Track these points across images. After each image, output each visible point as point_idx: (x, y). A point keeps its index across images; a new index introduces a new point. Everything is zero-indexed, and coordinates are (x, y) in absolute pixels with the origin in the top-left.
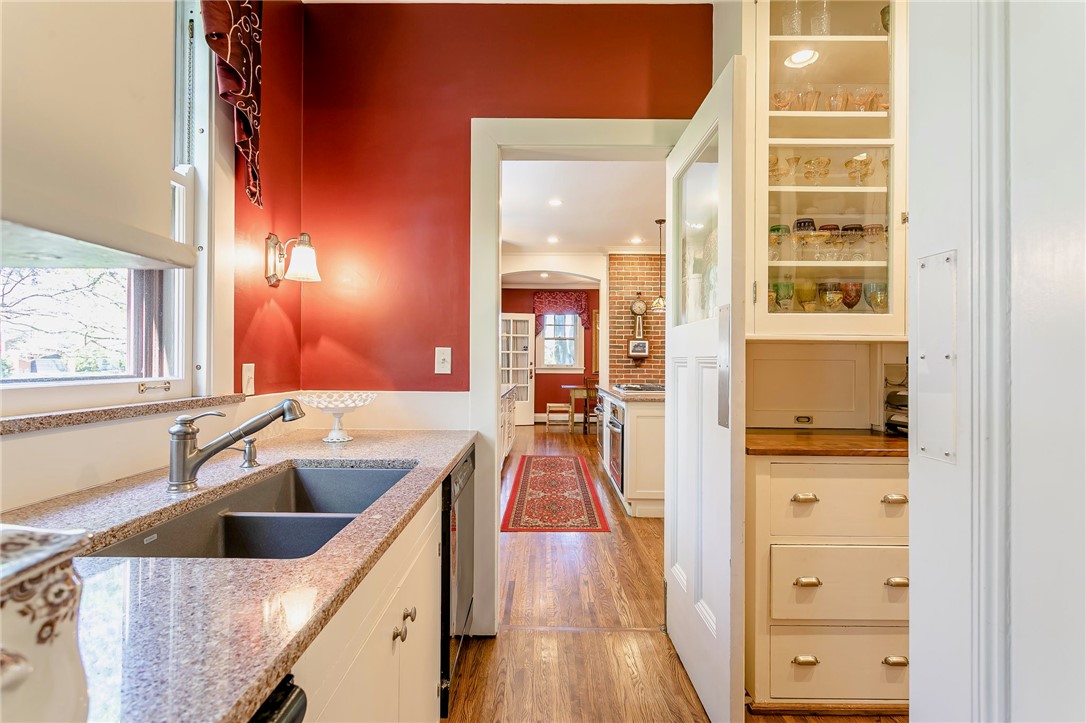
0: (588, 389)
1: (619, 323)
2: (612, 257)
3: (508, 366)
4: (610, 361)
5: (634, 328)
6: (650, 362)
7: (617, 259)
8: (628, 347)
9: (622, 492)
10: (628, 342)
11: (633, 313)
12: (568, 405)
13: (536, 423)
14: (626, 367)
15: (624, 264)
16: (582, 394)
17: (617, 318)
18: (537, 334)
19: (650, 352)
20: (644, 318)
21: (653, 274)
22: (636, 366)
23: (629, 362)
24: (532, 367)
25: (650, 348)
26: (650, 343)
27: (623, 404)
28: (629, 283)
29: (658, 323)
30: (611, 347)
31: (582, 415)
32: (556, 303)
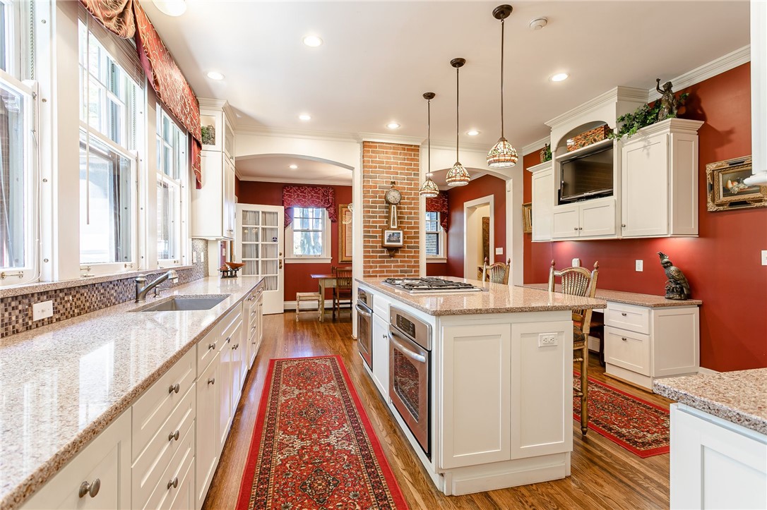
0: (338, 279)
1: (373, 212)
2: (365, 145)
3: (257, 257)
4: (365, 252)
5: (388, 217)
6: (404, 252)
7: (371, 147)
8: (383, 237)
9: (429, 455)
10: (383, 232)
11: (388, 202)
12: (317, 294)
13: (285, 311)
14: (380, 257)
15: (378, 152)
16: (332, 283)
17: (372, 207)
18: (286, 225)
19: (404, 242)
20: (398, 208)
21: (406, 164)
22: (391, 256)
23: (383, 252)
24: (282, 257)
25: (404, 238)
26: (404, 233)
28: (383, 172)
29: (411, 213)
30: (365, 236)
31: (331, 301)
32: (304, 197)
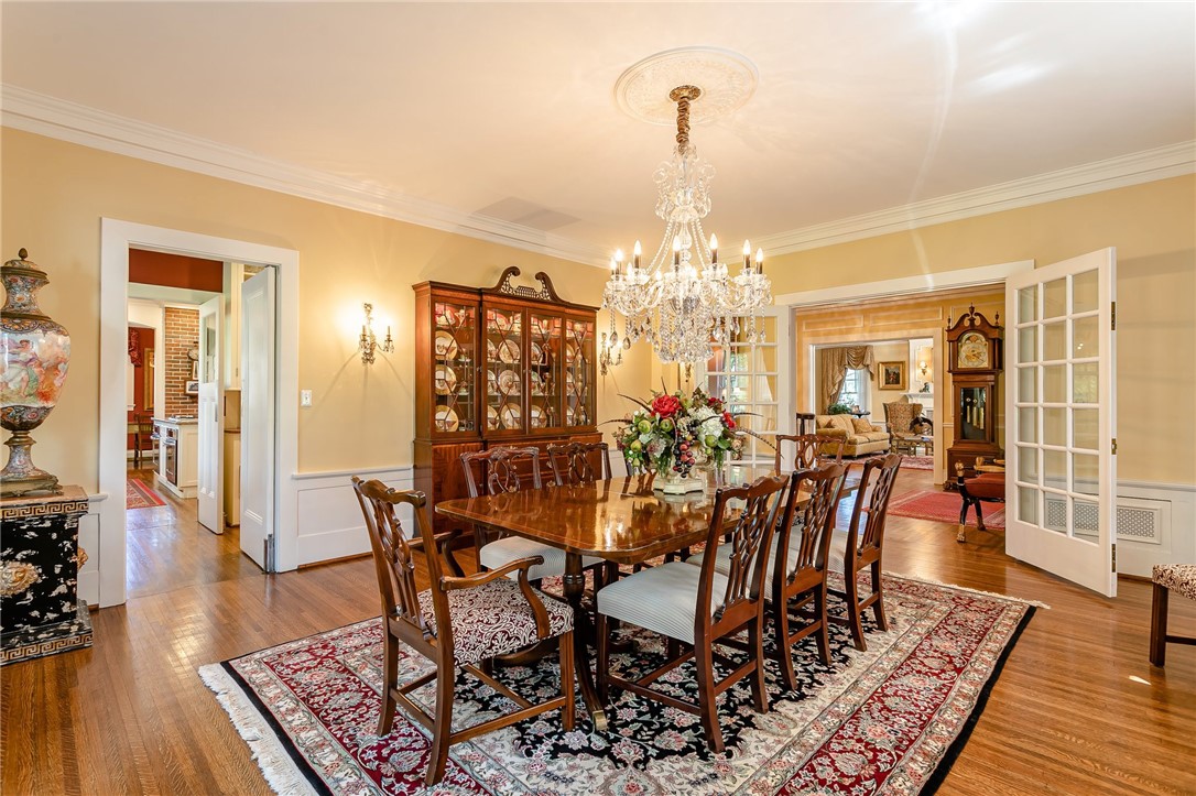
0: (140, 425)
1: (175, 366)
2: (167, 310)
4: (166, 399)
5: (191, 371)
7: (173, 312)
8: (185, 386)
10: (185, 383)
11: (190, 358)
14: (183, 402)
15: (180, 317)
17: (173, 362)
22: (193, 403)
23: (186, 398)
27: (177, 427)
28: (187, 335)
30: (167, 386)
